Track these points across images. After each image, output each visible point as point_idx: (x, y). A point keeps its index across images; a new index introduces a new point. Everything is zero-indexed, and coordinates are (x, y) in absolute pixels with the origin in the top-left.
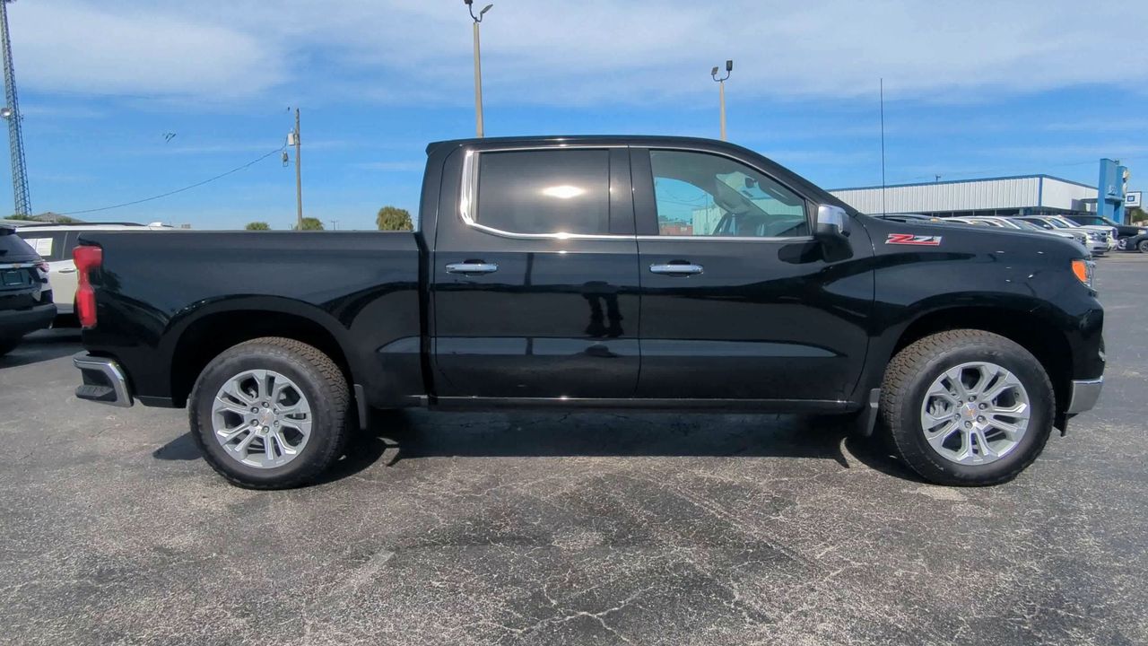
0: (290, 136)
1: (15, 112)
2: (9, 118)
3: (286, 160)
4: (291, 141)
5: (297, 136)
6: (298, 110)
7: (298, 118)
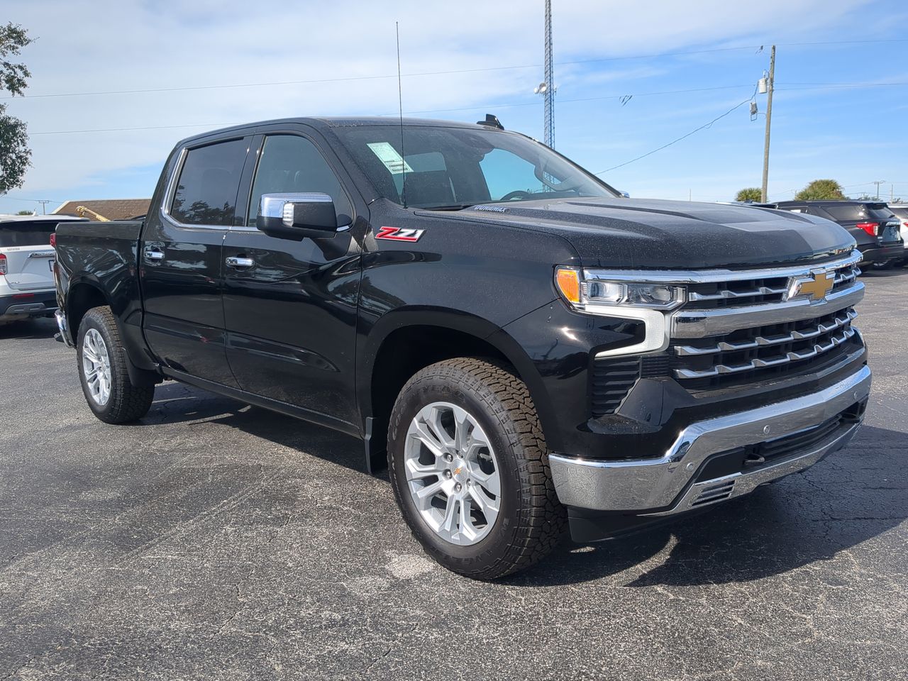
0: (762, 82)
1: (550, 86)
2: (545, 93)
3: (754, 113)
4: (762, 88)
5: (771, 81)
6: (774, 48)
7: (773, 57)
